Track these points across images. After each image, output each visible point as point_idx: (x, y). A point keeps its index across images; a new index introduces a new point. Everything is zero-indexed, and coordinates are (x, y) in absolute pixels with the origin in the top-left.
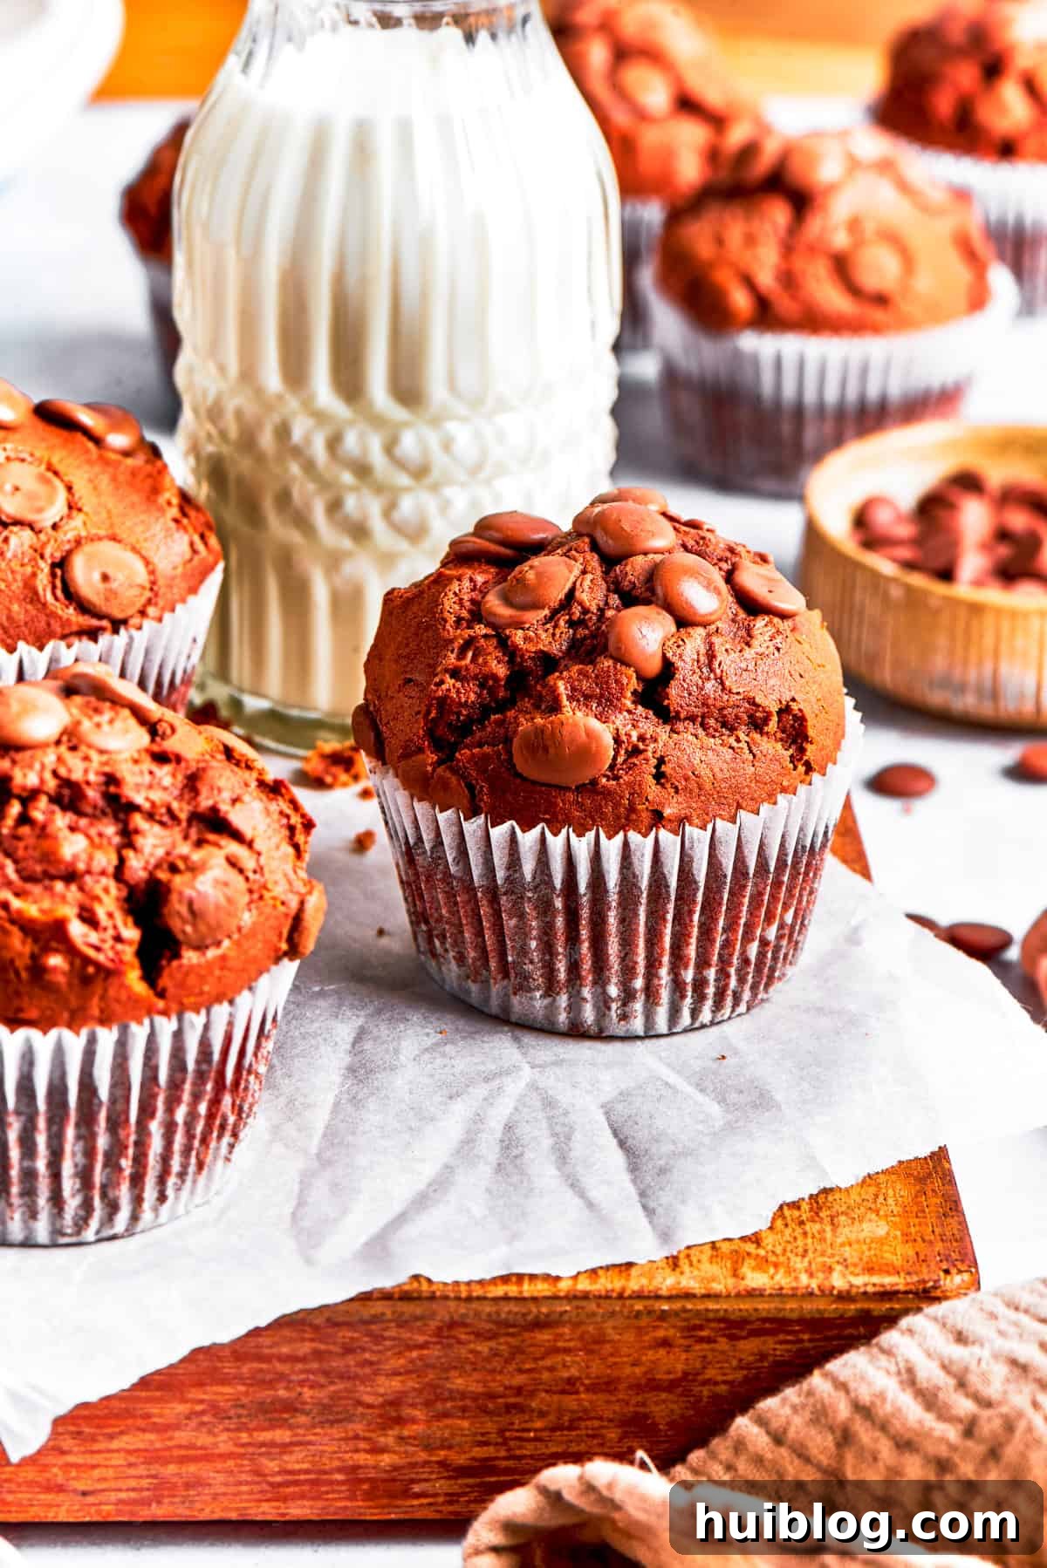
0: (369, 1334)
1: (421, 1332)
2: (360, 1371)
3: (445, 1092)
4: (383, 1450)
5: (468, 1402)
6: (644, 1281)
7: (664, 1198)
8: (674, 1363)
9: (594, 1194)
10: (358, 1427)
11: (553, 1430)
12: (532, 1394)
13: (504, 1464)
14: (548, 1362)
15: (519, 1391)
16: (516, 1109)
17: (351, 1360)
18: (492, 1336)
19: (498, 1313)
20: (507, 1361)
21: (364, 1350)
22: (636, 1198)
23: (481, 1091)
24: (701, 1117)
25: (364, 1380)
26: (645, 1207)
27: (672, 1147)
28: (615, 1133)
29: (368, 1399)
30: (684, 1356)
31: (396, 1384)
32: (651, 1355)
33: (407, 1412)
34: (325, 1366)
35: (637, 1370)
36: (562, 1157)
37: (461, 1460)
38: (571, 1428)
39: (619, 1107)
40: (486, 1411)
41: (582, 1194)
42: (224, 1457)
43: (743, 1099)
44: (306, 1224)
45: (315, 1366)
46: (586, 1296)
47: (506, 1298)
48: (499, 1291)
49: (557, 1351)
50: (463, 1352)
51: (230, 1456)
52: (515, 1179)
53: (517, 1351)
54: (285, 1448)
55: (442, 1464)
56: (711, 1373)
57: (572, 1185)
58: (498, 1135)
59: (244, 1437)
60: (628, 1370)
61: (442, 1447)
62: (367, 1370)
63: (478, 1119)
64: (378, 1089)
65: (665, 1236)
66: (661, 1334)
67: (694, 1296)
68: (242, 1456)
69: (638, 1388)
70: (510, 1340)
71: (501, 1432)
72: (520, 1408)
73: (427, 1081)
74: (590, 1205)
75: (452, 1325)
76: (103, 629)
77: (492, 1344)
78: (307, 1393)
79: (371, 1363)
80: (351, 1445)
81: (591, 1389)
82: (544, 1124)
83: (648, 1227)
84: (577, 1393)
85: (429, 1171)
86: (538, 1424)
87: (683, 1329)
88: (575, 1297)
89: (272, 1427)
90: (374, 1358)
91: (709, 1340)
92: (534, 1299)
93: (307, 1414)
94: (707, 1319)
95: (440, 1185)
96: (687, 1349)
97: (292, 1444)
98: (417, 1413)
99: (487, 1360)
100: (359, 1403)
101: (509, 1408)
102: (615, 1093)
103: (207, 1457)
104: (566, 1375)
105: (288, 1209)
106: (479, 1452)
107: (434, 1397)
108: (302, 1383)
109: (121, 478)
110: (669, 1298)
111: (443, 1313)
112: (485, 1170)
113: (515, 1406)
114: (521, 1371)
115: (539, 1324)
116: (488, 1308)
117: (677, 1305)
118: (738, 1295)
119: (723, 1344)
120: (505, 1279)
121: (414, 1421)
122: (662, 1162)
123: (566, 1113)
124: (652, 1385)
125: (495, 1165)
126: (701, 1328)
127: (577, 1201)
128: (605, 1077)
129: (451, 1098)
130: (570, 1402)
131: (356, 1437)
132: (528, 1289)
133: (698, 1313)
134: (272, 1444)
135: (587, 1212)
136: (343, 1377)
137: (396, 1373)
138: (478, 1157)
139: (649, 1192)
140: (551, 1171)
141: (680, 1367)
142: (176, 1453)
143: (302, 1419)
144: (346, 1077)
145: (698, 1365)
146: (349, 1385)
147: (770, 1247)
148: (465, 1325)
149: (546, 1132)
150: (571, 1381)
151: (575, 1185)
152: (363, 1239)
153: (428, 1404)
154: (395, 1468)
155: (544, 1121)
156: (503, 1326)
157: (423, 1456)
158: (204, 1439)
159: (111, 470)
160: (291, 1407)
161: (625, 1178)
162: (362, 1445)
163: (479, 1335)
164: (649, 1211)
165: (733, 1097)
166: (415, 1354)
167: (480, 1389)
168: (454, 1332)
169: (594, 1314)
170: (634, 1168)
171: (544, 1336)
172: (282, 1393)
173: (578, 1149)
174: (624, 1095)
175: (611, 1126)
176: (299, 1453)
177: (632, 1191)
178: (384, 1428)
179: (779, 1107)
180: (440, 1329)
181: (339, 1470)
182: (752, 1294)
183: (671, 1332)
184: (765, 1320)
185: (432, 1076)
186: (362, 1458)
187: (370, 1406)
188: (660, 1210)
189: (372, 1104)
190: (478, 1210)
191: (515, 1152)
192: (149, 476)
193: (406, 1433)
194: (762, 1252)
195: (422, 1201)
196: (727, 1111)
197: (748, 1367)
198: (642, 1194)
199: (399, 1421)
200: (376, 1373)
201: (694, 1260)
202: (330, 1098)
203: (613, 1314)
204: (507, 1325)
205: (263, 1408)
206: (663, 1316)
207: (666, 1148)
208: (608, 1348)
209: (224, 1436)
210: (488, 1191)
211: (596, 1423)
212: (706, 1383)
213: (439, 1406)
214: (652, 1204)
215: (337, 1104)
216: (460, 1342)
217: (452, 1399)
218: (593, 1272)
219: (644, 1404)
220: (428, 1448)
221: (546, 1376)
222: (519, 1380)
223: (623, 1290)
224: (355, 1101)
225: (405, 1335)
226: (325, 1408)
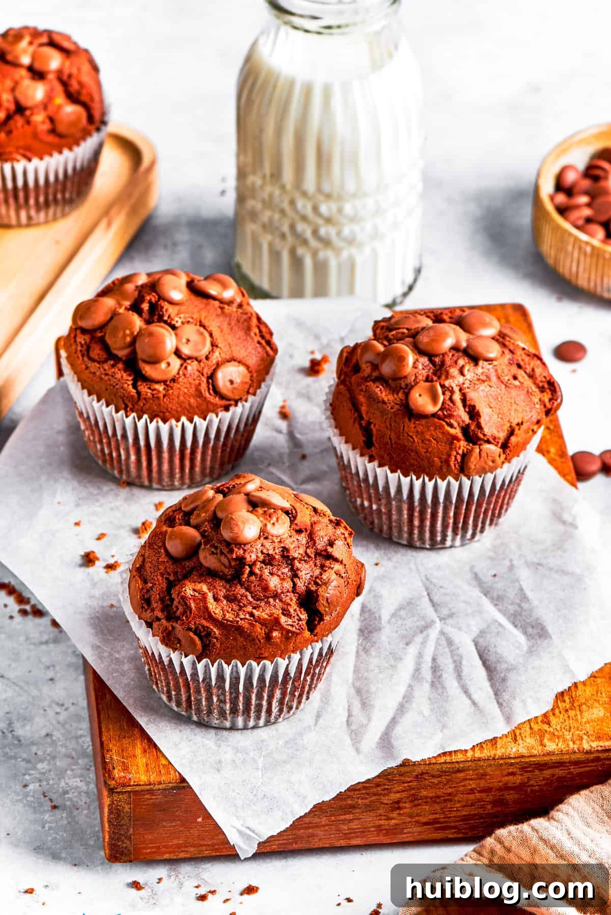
0: (388, 779)
1: (409, 777)
2: (383, 792)
3: (404, 641)
4: (392, 819)
5: (428, 800)
6: (503, 750)
7: (506, 696)
8: (518, 779)
9: (475, 697)
10: (381, 811)
11: (464, 807)
12: (455, 795)
13: (443, 820)
14: (463, 784)
15: (450, 794)
16: (436, 647)
17: (379, 789)
18: (440, 776)
19: (442, 768)
20: (445, 785)
21: (385, 785)
22: (494, 697)
23: (419, 639)
24: (517, 644)
25: (384, 795)
26: (498, 702)
27: (506, 666)
28: (481, 657)
29: (385, 802)
30: (520, 777)
31: (398, 795)
32: (506, 778)
33: (402, 805)
34: (367, 791)
35: (500, 784)
36: (459, 677)
37: (425, 820)
38: (471, 806)
39: (481, 640)
40: (435, 802)
41: (469, 696)
42: (324, 826)
43: (535, 631)
44: (354, 727)
45: (364, 791)
46: (479, 760)
47: (445, 763)
48: (442, 760)
49: (467, 779)
50: (427, 782)
51: (327, 825)
52: (440, 691)
53: (448, 781)
54: (350, 821)
55: (416, 822)
56: (531, 783)
57: (465, 692)
58: (430, 664)
59: (333, 818)
60: (496, 784)
61: (417, 816)
62: (386, 792)
63: (420, 655)
64: (375, 643)
65: (508, 719)
66: (511, 770)
67: (525, 756)
68: (331, 825)
69: (500, 789)
70: (447, 777)
71: (442, 809)
72: (450, 800)
73: (396, 635)
74: (474, 703)
75: (422, 774)
76: (230, 405)
77: (439, 779)
78: (360, 801)
79: (387, 789)
80: (379, 818)
81: (480, 792)
82: (449, 655)
83: (500, 714)
84: (475, 793)
85: (402, 689)
86: (458, 805)
87: (520, 769)
88: (475, 760)
89: (345, 814)
90: (389, 787)
91: (530, 771)
92: (457, 762)
93: (360, 808)
94: (530, 764)
95: (408, 698)
96: (522, 775)
97: (354, 819)
98: (407, 805)
99: (437, 784)
100: (382, 803)
101: (445, 801)
102: (478, 631)
103: (317, 826)
104: (470, 787)
105: (345, 719)
106: (431, 817)
107: (414, 799)
108: (358, 798)
109: (233, 323)
110: (515, 758)
111: (419, 770)
112: (427, 686)
113: (448, 800)
114: (450, 787)
115: (459, 771)
116: (438, 767)
117: (518, 760)
118: (544, 755)
119: (537, 772)
120: (444, 754)
121: (405, 808)
122: (502, 675)
123: (458, 648)
124: (506, 788)
125: (430, 683)
126: (528, 767)
127: (468, 702)
128: (472, 622)
129: (407, 644)
130: (472, 797)
131: (381, 815)
132: (454, 758)
133: (526, 762)
134: (345, 820)
135: (473, 708)
136: (375, 795)
137: (398, 792)
138: (422, 678)
139: (499, 693)
140: (455, 684)
141: (518, 781)
142: (304, 826)
143: (358, 810)
144: (359, 635)
145: (526, 780)
146: (377, 797)
147: (554, 727)
148: (428, 773)
149: (451, 661)
150: (471, 790)
151: (466, 692)
152: (379, 735)
153: (411, 801)
154: (397, 825)
155: (449, 653)
156: (443, 773)
157: (409, 820)
158: (317, 820)
159: (228, 319)
160: (353, 807)
161: (487, 684)
162: (383, 818)
163: (433, 776)
164: (500, 705)
165: (530, 630)
166: (406, 785)
167: (434, 794)
168: (424, 776)
169: (483, 766)
170: (491, 678)
171: (462, 775)
172: (350, 802)
173: (465, 671)
174: (482, 633)
175: (478, 652)
176: (356, 822)
177: (490, 691)
178: (392, 811)
179: (551, 638)
180: (417, 775)
181: (373, 827)
182: (549, 754)
183: (515, 770)
184: (554, 763)
185: (397, 632)
186: (382, 822)
187: (387, 804)
188: (504, 704)
189: (373, 652)
190: (427, 712)
191: (439, 674)
192: (245, 320)
193: (402, 812)
194: (551, 729)
195: (402, 709)
196: (528, 640)
197: (547, 779)
198: (496, 694)
199: (399, 808)
200: (389, 793)
201: (523, 735)
202: (354, 650)
203: (491, 765)
204: (445, 772)
205: (341, 808)
206: (512, 764)
207: (504, 666)
208: (488, 777)
209: (325, 819)
210: (429, 699)
211: (482, 803)
212: (529, 786)
213: (416, 802)
214: (501, 701)
215: (357, 652)
216: (425, 779)
217: (421, 799)
218: (480, 745)
219: (503, 795)
220: (410, 817)
221: (461, 788)
222: (449, 791)
223: (495, 755)
224: (366, 650)
225: (402, 778)
226: (367, 806)
